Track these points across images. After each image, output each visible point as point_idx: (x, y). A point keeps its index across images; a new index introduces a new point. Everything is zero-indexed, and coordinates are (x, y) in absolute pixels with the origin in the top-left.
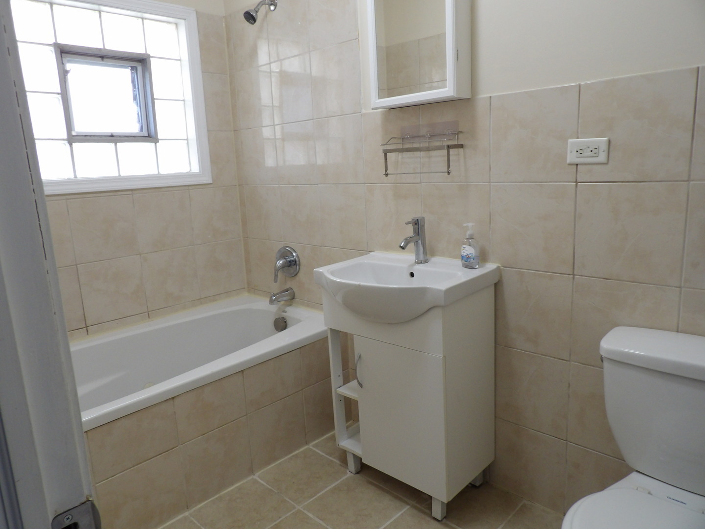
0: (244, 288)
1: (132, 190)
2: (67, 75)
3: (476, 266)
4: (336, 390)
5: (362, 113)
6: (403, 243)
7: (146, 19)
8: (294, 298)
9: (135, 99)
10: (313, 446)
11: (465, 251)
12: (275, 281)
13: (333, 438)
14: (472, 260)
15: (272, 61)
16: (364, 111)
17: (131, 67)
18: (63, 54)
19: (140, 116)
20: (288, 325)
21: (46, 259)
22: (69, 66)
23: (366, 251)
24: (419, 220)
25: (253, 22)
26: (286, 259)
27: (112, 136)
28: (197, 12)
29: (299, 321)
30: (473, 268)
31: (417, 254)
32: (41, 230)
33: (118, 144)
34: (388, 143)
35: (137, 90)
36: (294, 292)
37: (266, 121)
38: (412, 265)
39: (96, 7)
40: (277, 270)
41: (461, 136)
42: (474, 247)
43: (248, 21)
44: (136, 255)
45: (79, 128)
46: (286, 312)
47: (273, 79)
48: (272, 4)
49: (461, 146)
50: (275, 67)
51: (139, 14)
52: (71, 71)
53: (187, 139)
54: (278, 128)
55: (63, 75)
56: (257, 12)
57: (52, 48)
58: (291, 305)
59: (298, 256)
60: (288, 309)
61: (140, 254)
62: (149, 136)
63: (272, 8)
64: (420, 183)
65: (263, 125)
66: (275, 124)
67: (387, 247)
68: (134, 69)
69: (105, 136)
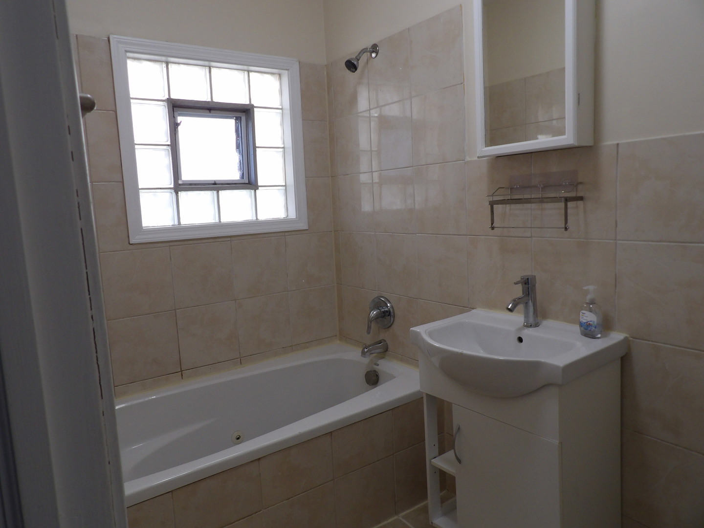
0: (336, 336)
1: (230, 237)
2: (177, 128)
3: (597, 335)
4: (430, 462)
5: (466, 160)
6: (511, 305)
7: (252, 71)
8: (387, 351)
9: (238, 147)
10: (403, 517)
11: (585, 318)
12: (368, 332)
13: (425, 510)
14: (594, 328)
15: (371, 107)
16: (468, 159)
17: (236, 117)
18: (175, 108)
19: (241, 164)
20: (380, 381)
21: (102, 398)
22: (180, 119)
23: (467, 308)
24: (529, 279)
25: (354, 70)
26: (379, 309)
27: (215, 184)
28: (299, 62)
29: (392, 377)
30: (594, 337)
31: (526, 316)
32: (97, 363)
33: (220, 191)
34: (495, 194)
35: (240, 138)
36: (387, 344)
37: (364, 166)
38: (520, 329)
39: (206, 63)
40: (370, 321)
41: (580, 187)
42: (596, 313)
43: (349, 69)
44: (232, 300)
45: (187, 176)
46: (378, 365)
47: (372, 124)
48: (373, 52)
49: (581, 198)
50: (375, 113)
51: (245, 67)
52: (181, 124)
53: (285, 186)
54: (376, 175)
55: (174, 127)
56: (358, 60)
57: (165, 104)
58: (383, 358)
59: (392, 307)
60: (381, 362)
61: (235, 300)
62: (249, 183)
63: (374, 55)
64: (531, 237)
65: (361, 172)
66: (373, 170)
67: (491, 305)
68: (238, 119)
69: (209, 184)
